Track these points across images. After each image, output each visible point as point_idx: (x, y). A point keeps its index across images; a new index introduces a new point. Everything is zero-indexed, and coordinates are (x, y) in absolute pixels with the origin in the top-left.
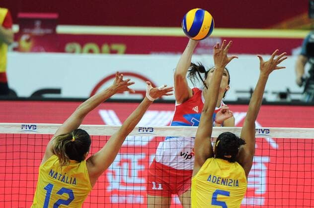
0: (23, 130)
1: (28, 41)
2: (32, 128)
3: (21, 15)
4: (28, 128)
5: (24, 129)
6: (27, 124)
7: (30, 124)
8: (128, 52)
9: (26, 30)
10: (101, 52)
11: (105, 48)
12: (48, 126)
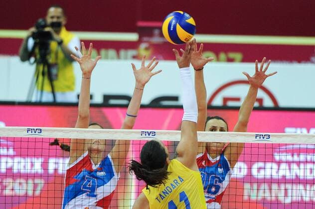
0: (142, 136)
1: (147, 49)
2: (151, 134)
3: (141, 24)
4: (147, 134)
5: (144, 135)
6: (147, 131)
7: (149, 131)
8: (245, 60)
9: (145, 39)
10: (218, 60)
11: (223, 56)
12: (167, 133)
